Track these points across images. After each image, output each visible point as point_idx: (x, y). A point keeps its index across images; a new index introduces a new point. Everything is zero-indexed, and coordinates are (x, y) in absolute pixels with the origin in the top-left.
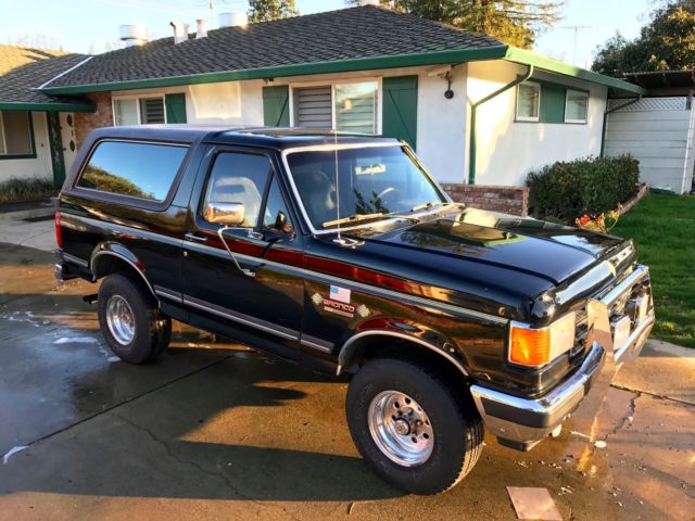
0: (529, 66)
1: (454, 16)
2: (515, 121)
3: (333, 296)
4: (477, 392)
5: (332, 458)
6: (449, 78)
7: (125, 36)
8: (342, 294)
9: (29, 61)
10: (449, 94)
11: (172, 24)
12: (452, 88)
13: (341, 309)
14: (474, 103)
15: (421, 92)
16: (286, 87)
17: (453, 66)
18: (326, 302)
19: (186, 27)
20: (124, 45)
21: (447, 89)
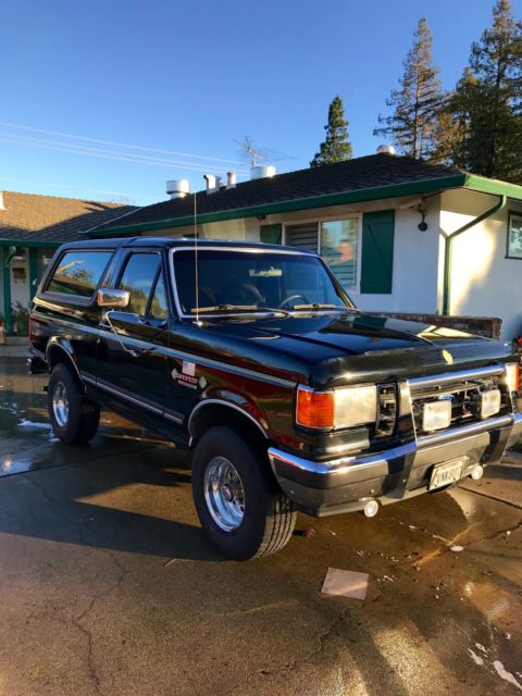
0: (501, 197)
1: (509, 169)
2: (507, 257)
3: (184, 370)
4: (273, 453)
5: (181, 526)
6: (423, 211)
7: (170, 190)
8: (190, 369)
9: (86, 211)
10: (423, 227)
11: (205, 177)
12: (426, 221)
13: (188, 382)
14: (449, 234)
15: (398, 225)
16: (280, 225)
17: (424, 199)
18: (180, 376)
19: (218, 179)
20: (168, 198)
21: (420, 222)
